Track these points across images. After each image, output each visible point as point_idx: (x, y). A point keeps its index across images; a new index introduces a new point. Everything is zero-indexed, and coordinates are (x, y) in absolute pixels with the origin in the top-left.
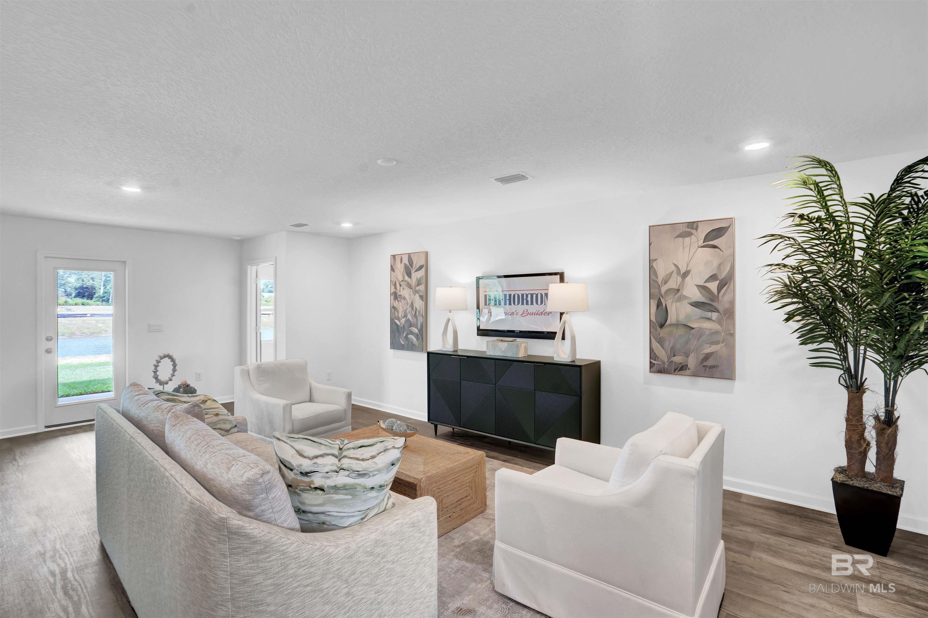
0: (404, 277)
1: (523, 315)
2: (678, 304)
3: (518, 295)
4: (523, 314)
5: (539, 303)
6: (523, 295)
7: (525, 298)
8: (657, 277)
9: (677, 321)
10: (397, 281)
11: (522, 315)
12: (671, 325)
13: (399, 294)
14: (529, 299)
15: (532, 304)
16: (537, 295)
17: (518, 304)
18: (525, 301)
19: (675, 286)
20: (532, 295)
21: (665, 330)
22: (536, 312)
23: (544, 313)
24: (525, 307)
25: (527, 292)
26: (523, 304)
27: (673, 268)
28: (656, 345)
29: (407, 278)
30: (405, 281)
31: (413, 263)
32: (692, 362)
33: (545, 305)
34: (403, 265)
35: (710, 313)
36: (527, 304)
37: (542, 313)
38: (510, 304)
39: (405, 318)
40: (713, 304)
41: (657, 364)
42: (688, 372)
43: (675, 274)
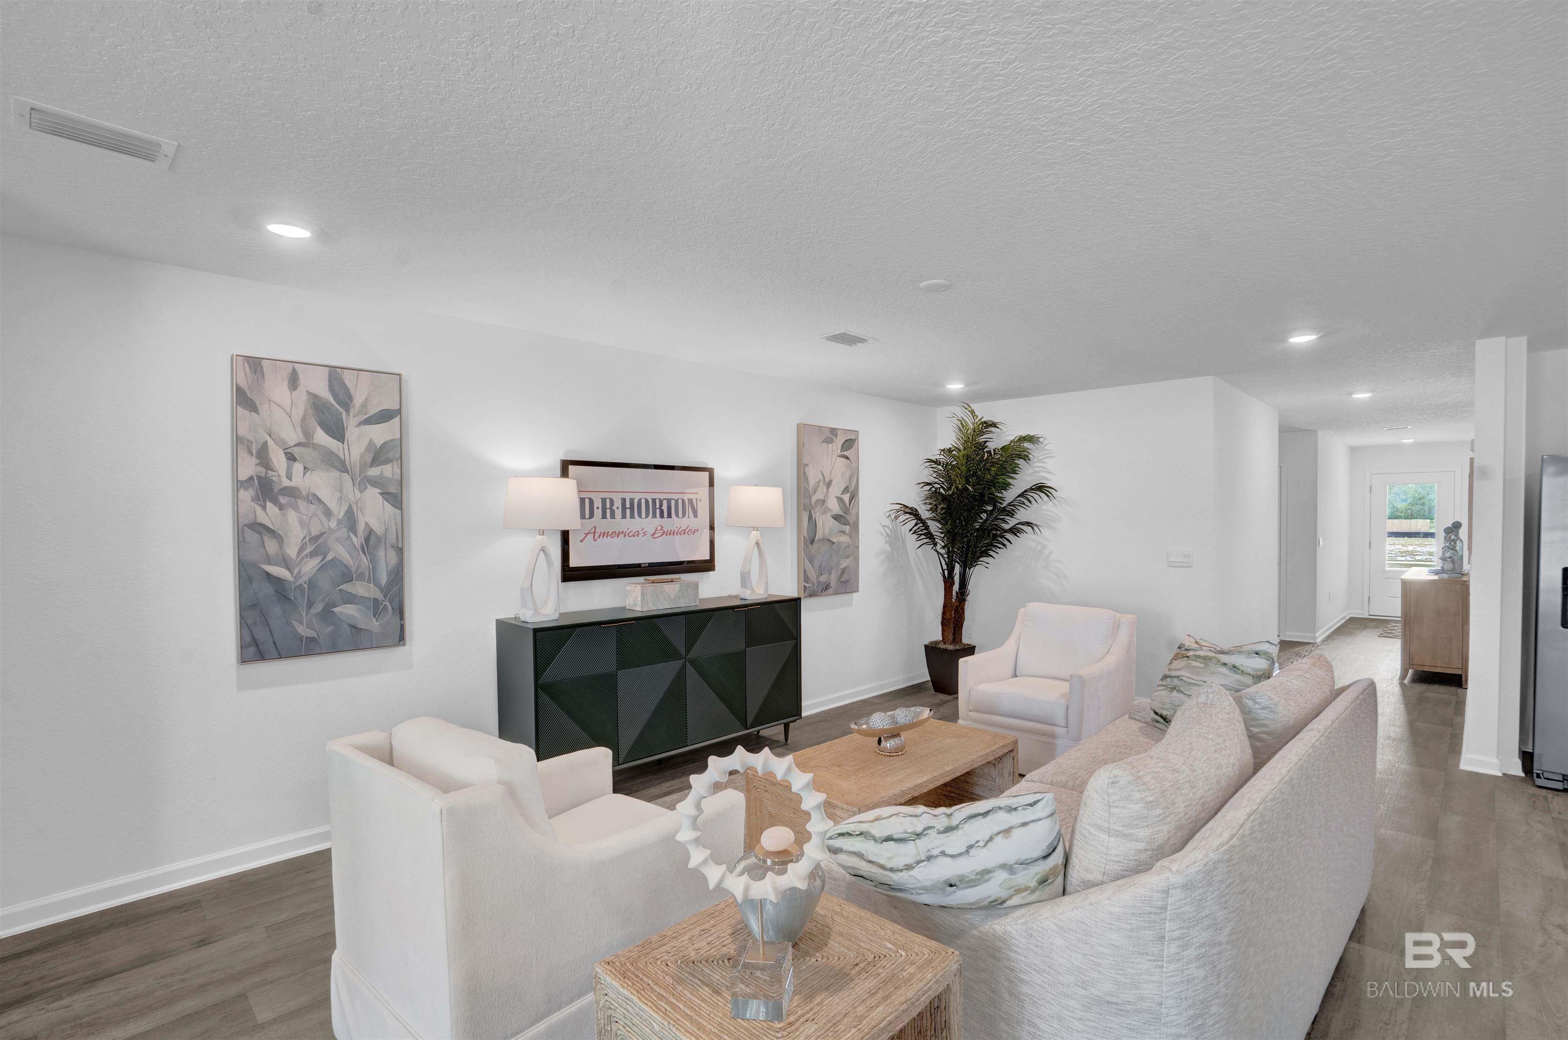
0: (308, 434)
1: (656, 536)
2: (824, 516)
3: (647, 501)
4: (655, 533)
5: (680, 515)
6: (654, 501)
7: (658, 506)
8: (808, 485)
9: (824, 536)
10: (271, 443)
11: (653, 535)
12: (819, 540)
13: (286, 483)
14: (665, 508)
15: (669, 516)
16: (677, 501)
17: (647, 516)
18: (658, 511)
19: (822, 498)
20: (669, 501)
21: (815, 545)
22: (677, 530)
23: (686, 531)
24: (658, 521)
25: (662, 496)
26: (654, 516)
27: (821, 476)
28: (808, 565)
29: (321, 437)
30: (316, 447)
31: (350, 398)
32: (833, 579)
33: (689, 517)
34: (301, 397)
35: (844, 526)
36: (662, 516)
37: (685, 530)
38: (632, 516)
39: (319, 558)
40: (846, 516)
41: (809, 587)
42: (831, 591)
43: (821, 484)
